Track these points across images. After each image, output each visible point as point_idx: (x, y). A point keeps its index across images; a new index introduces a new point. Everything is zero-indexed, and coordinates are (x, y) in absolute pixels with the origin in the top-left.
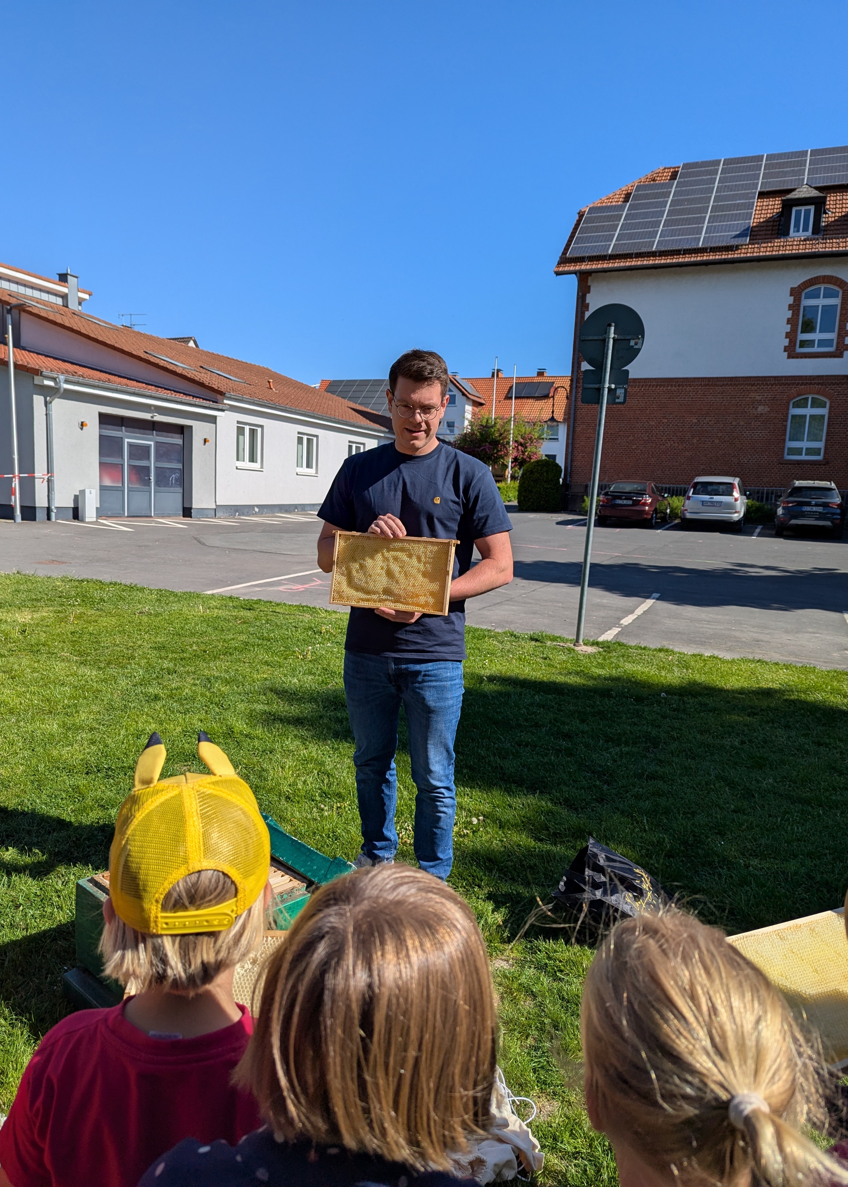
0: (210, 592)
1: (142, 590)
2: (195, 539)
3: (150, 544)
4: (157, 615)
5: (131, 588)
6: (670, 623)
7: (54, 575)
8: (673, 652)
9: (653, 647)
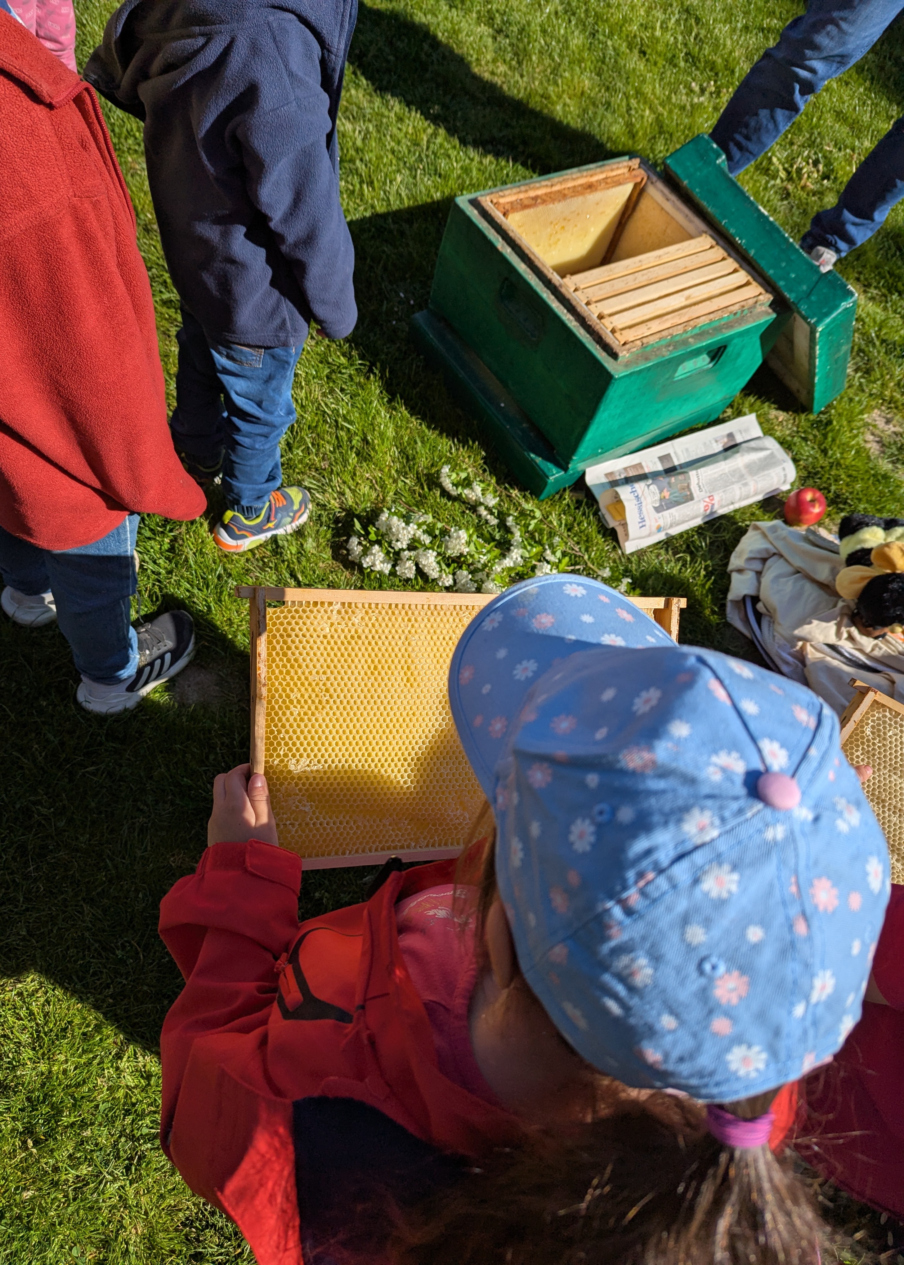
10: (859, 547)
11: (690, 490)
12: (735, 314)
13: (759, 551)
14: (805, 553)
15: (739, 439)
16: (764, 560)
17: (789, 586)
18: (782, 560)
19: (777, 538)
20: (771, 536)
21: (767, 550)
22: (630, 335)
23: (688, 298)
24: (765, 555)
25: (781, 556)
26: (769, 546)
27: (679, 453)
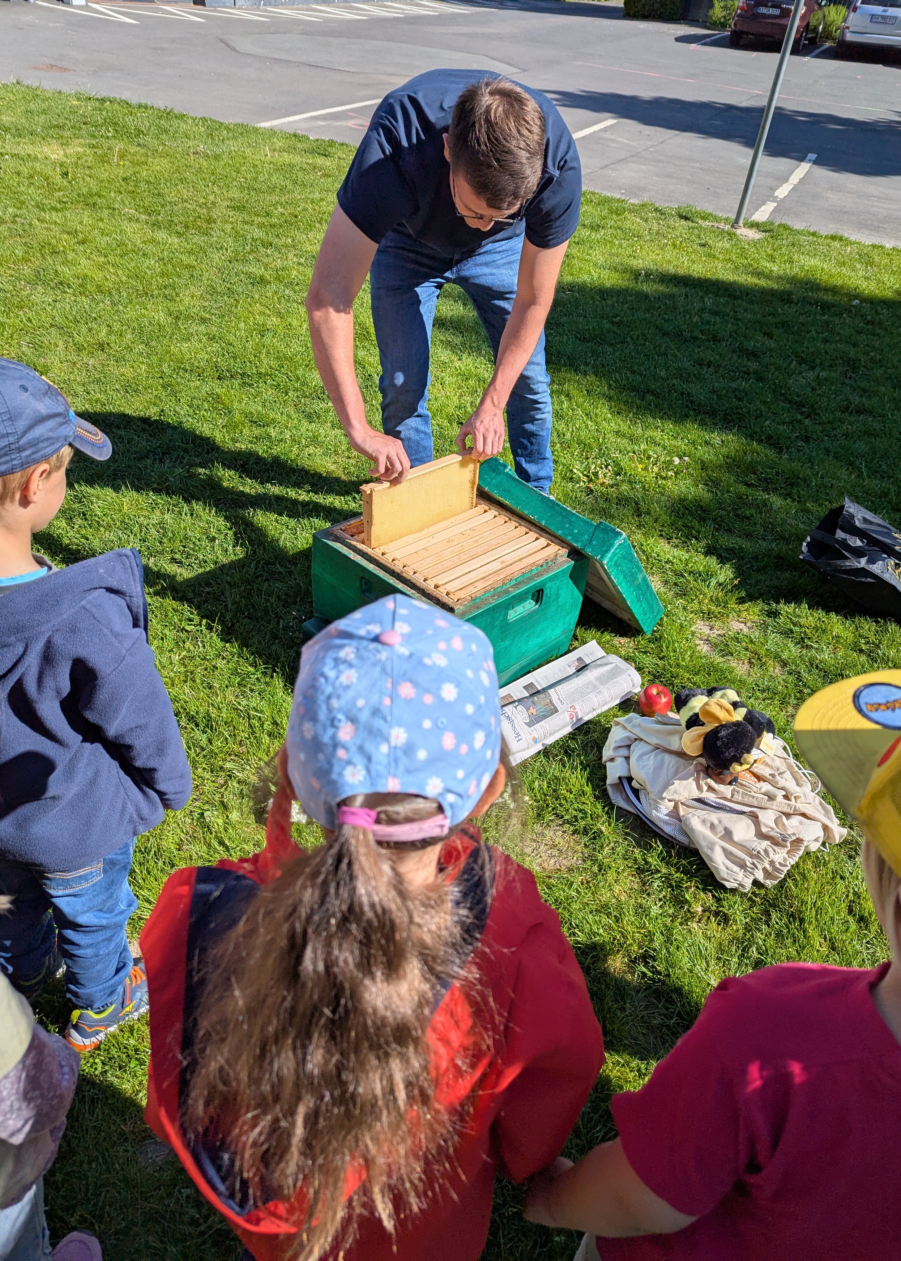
0: (266, 124)
1: (181, 117)
2: (222, 41)
3: (165, 45)
4: (217, 157)
5: (168, 114)
6: (833, 198)
7: (65, 89)
8: (848, 243)
9: (824, 233)
10: (691, 713)
11: (553, 704)
12: (542, 566)
13: (622, 740)
14: (658, 732)
15: (587, 661)
16: (629, 746)
17: (651, 761)
18: (642, 742)
19: (634, 726)
20: (628, 726)
21: (628, 738)
22: (462, 595)
23: (502, 563)
24: (628, 743)
25: (642, 740)
26: (629, 734)
27: (541, 681)
